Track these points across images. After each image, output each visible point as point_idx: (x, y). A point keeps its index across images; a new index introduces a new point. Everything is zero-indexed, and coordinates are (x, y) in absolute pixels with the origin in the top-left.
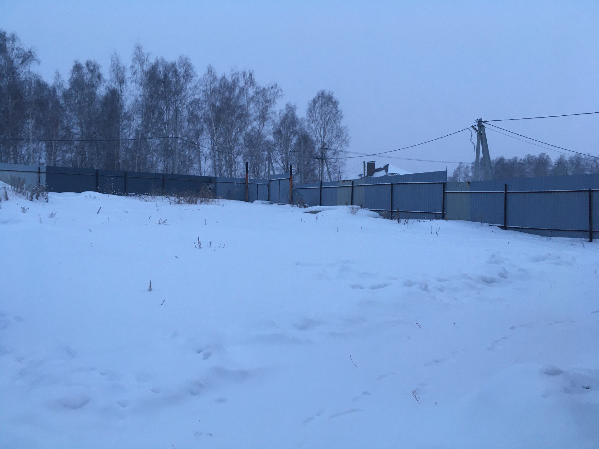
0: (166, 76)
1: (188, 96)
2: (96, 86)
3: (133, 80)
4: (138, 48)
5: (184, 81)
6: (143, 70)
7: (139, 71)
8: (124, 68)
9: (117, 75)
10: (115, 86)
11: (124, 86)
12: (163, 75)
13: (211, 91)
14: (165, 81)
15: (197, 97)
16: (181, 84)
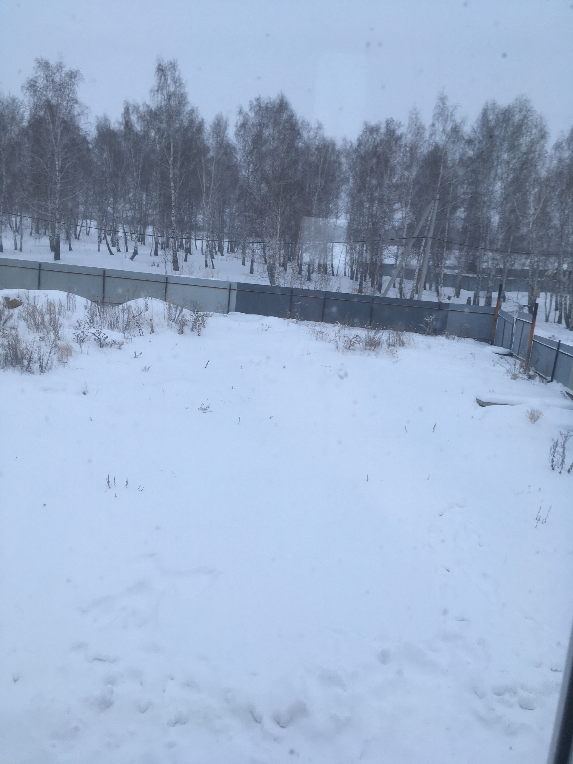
4: (442, 99)
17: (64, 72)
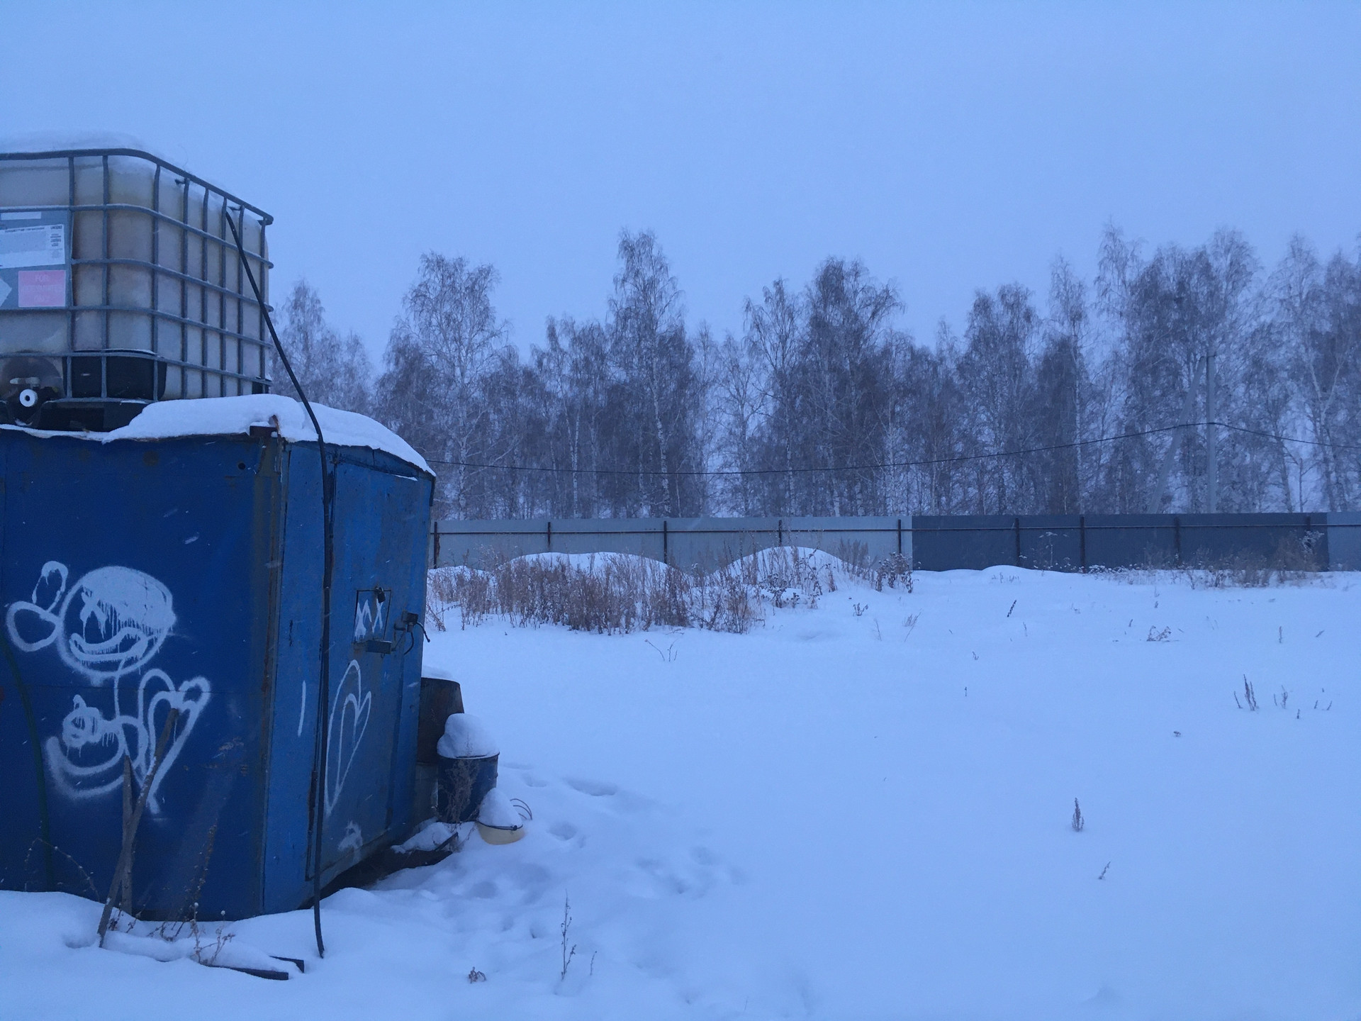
0: (1182, 285)
1: (1242, 322)
2: (1022, 336)
3: (1102, 308)
4: (1112, 235)
5: (1230, 287)
6: (1124, 282)
7: (1115, 285)
8: (1080, 286)
9: (1066, 303)
10: (1064, 330)
11: (1082, 326)
12: (1175, 283)
13: (1304, 297)
14: (1182, 297)
15: (1266, 319)
16: (1223, 297)
17: (466, 272)
